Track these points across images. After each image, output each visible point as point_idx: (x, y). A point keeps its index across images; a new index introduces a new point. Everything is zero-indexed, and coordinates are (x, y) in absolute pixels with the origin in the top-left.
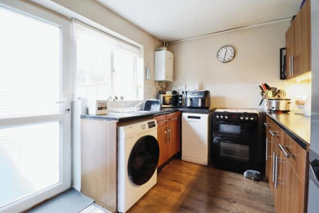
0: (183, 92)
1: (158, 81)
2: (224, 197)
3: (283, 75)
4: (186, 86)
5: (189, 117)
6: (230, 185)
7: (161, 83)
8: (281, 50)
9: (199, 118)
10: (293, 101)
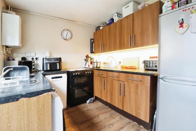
0: (33, 59)
1: (6, 46)
2: (93, 117)
3: (92, 51)
4: (35, 53)
5: (53, 78)
6: (88, 110)
7: (7, 49)
8: (91, 39)
9: (61, 77)
10: (102, 63)
